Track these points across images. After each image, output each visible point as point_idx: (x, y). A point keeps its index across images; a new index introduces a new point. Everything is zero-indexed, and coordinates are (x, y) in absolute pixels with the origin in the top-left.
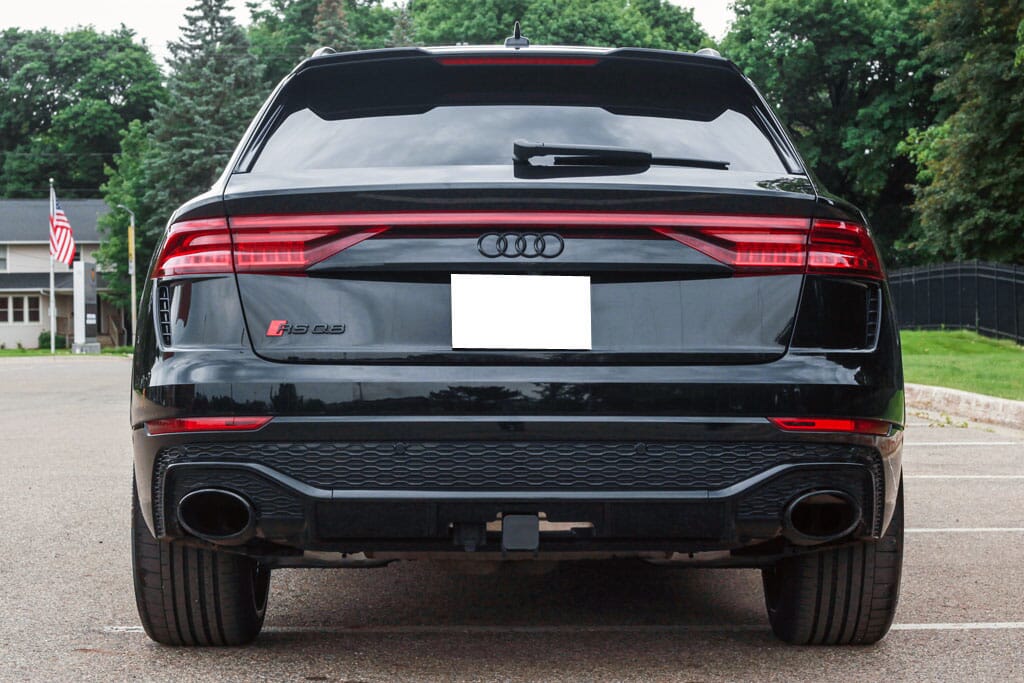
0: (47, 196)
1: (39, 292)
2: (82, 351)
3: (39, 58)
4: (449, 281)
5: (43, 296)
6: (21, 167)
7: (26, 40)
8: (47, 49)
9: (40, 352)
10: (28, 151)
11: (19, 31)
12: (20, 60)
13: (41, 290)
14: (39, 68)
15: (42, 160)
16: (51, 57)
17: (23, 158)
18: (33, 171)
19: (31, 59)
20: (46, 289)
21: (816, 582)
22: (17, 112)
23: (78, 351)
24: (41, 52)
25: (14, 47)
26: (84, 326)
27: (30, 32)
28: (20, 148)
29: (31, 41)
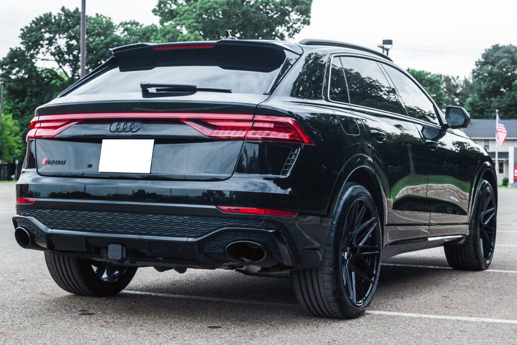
0: (495, 118)
1: (503, 161)
2: (512, 186)
3: (507, 57)
4: (101, 143)
5: (505, 162)
6: (499, 105)
7: (502, 50)
8: (511, 53)
9: (503, 187)
10: (502, 98)
11: (500, 46)
12: (500, 58)
13: (504, 159)
14: (508, 62)
15: (508, 102)
16: (513, 57)
17: (500, 101)
18: (504, 107)
19: (505, 57)
20: (507, 159)
21: (298, 285)
22: (498, 81)
23: (510, 186)
24: (508, 55)
25: (497, 53)
26: (513, 177)
27: (504, 46)
28: (499, 97)
29: (504, 50)
